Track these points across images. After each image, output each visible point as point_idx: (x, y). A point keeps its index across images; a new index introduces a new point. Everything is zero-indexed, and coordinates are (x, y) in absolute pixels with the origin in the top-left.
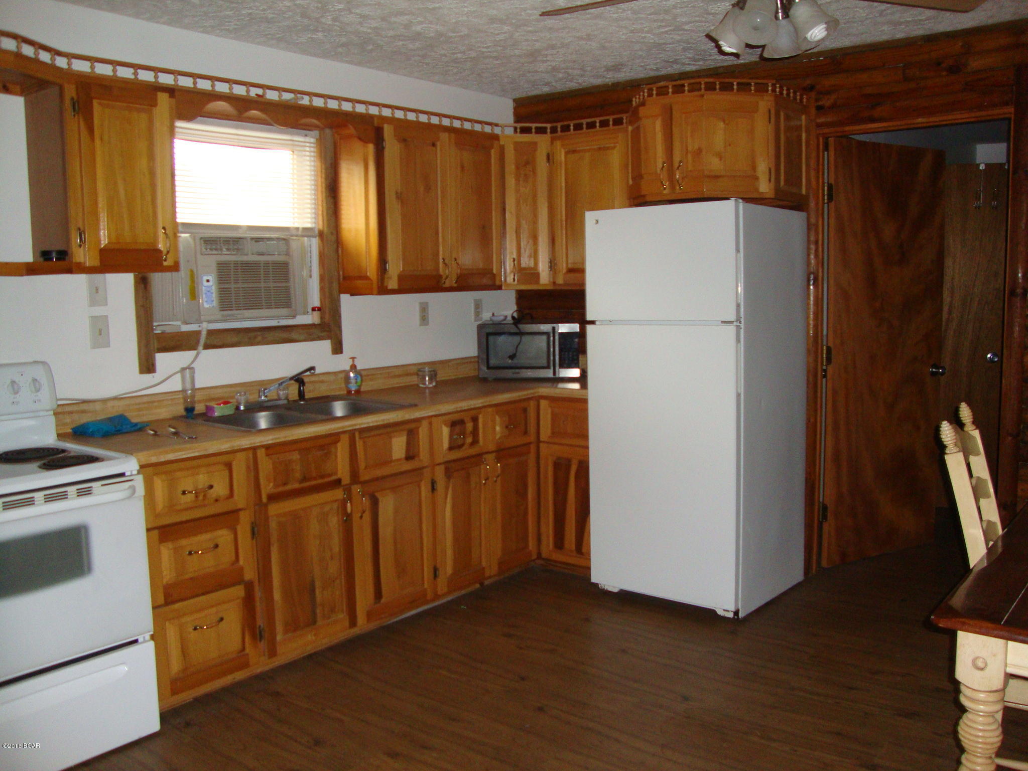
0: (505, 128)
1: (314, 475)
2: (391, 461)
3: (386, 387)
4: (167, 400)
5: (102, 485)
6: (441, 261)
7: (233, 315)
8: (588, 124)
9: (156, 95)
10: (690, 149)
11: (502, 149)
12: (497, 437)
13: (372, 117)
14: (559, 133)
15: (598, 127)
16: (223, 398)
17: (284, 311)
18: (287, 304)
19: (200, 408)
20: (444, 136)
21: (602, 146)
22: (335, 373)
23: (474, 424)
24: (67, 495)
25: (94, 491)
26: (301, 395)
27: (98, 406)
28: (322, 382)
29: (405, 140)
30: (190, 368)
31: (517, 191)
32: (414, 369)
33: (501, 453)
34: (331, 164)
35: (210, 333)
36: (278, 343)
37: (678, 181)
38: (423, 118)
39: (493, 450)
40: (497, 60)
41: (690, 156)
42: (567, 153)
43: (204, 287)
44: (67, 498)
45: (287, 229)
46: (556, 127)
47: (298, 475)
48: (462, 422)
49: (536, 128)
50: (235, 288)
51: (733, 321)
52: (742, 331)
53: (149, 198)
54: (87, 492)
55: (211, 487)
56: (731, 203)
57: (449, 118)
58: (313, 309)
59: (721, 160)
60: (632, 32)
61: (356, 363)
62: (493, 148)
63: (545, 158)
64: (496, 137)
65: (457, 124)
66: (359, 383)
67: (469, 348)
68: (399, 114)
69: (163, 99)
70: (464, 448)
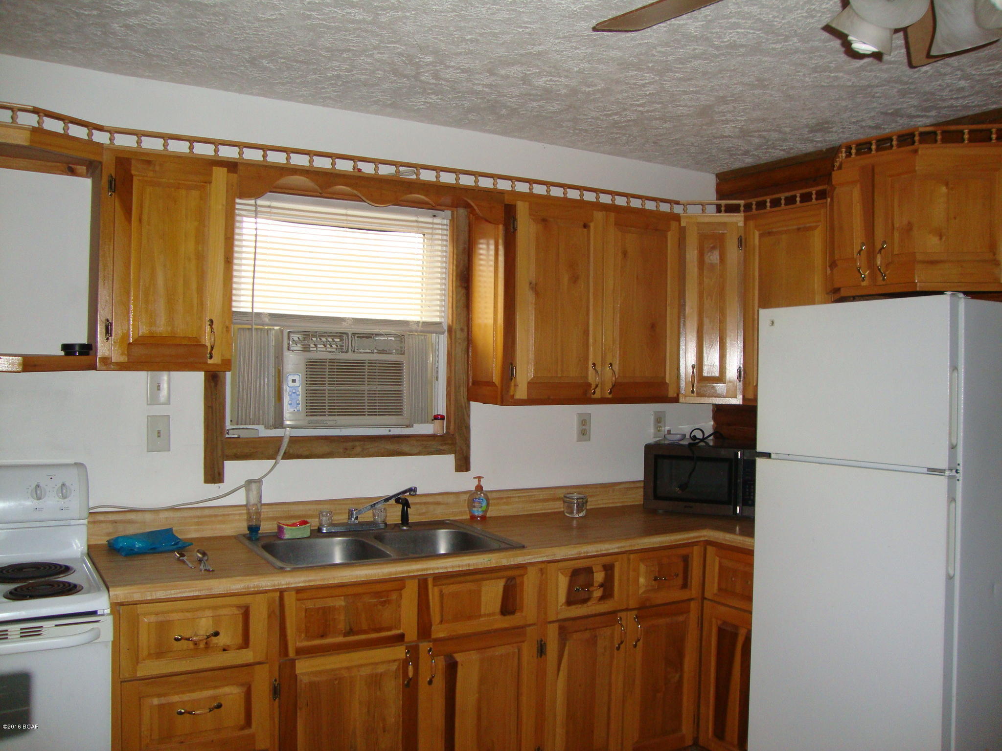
0: (688, 206)
1: (365, 627)
2: (480, 616)
3: (526, 513)
4: (235, 514)
5: (56, 626)
6: (591, 365)
7: (323, 422)
8: (786, 199)
9: (211, 170)
10: (897, 225)
11: (682, 231)
12: (641, 591)
13: (502, 193)
14: (754, 211)
15: (798, 203)
16: (299, 517)
17: (393, 419)
18: (397, 410)
19: (267, 527)
20: (599, 215)
21: (801, 226)
22: (457, 494)
23: (606, 575)
24: (7, 634)
25: (44, 632)
26: (405, 517)
27: (148, 517)
28: (438, 503)
29: (544, 220)
30: (259, 481)
31: (701, 283)
32: (560, 493)
33: (645, 610)
34: (465, 249)
35: (294, 440)
36: (383, 456)
37: (879, 270)
38: (573, 194)
39: (634, 607)
40: (665, 122)
41: (896, 234)
42: (761, 236)
43: (288, 388)
44: (7, 638)
45: (406, 323)
46: (751, 204)
47: (342, 626)
48: (589, 571)
49: (726, 205)
50: (329, 390)
51: (945, 470)
52: (959, 486)
53: (194, 286)
54: (35, 633)
55: (216, 634)
56: (945, 300)
57: (611, 194)
58: (436, 418)
59: (941, 239)
60: (815, 70)
61: (482, 483)
62: (670, 230)
63: (736, 242)
64: (677, 218)
65: (621, 201)
66: (484, 508)
67: (635, 471)
68: (539, 190)
69: (220, 175)
70: (589, 603)
